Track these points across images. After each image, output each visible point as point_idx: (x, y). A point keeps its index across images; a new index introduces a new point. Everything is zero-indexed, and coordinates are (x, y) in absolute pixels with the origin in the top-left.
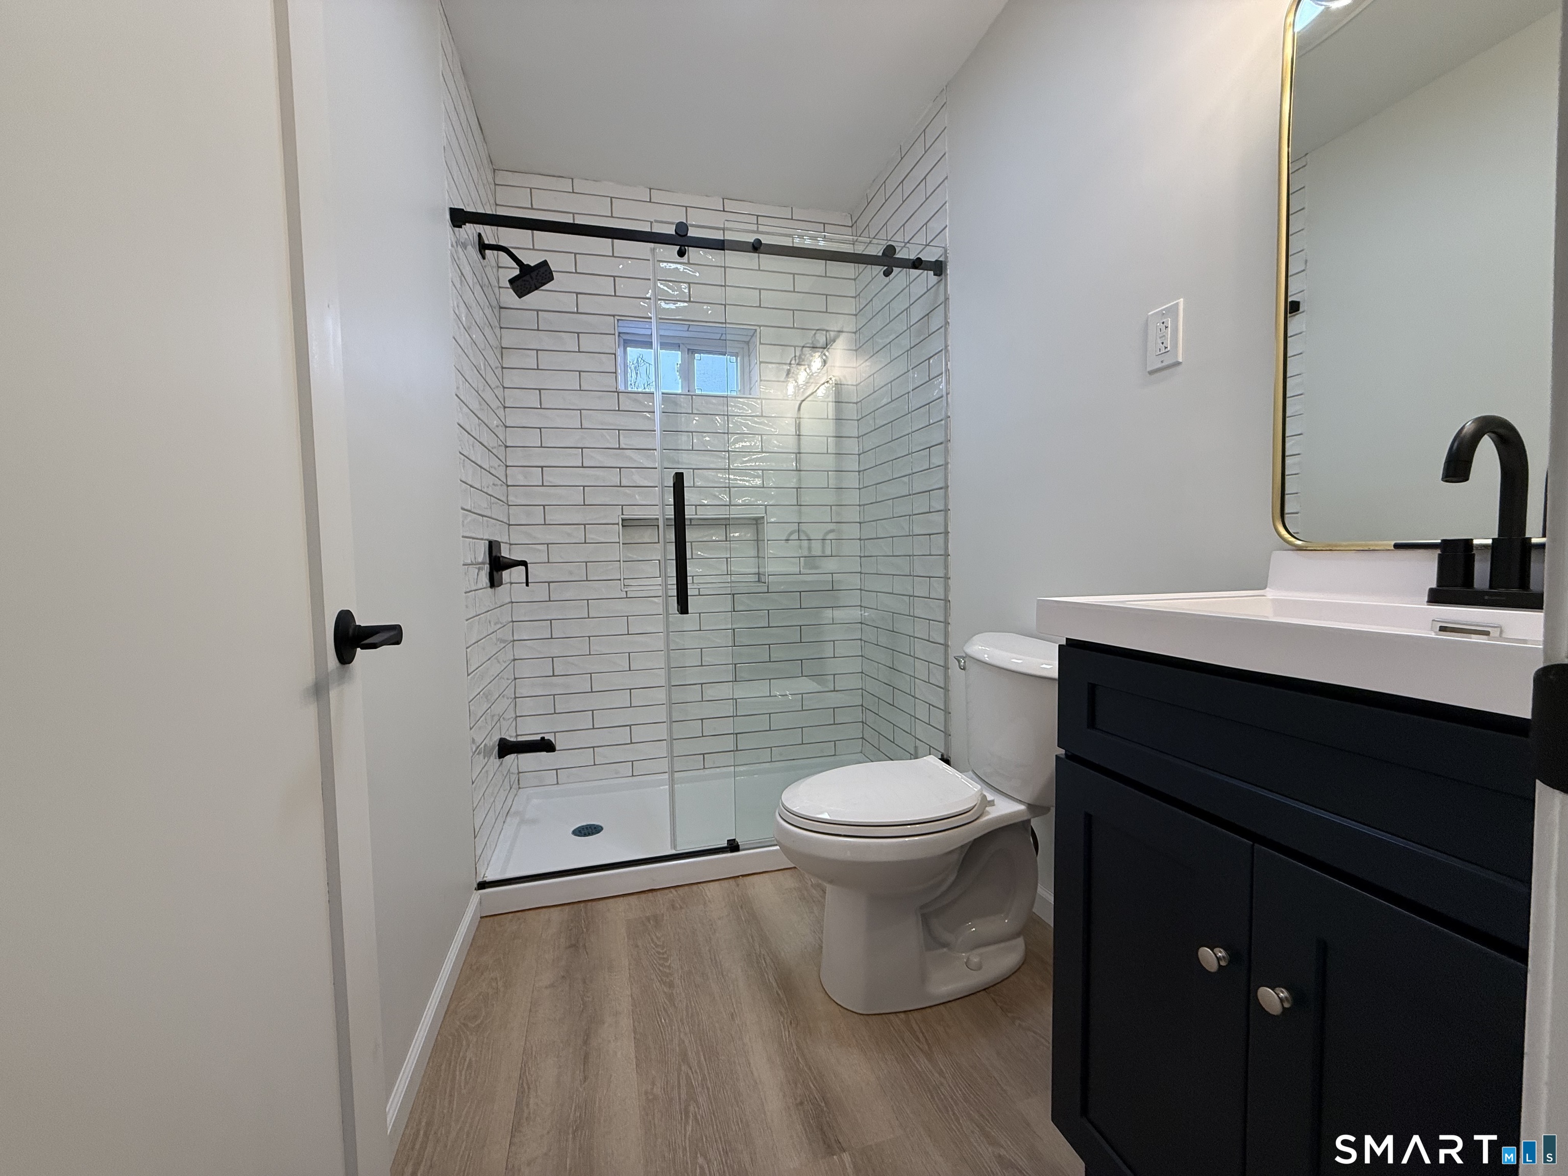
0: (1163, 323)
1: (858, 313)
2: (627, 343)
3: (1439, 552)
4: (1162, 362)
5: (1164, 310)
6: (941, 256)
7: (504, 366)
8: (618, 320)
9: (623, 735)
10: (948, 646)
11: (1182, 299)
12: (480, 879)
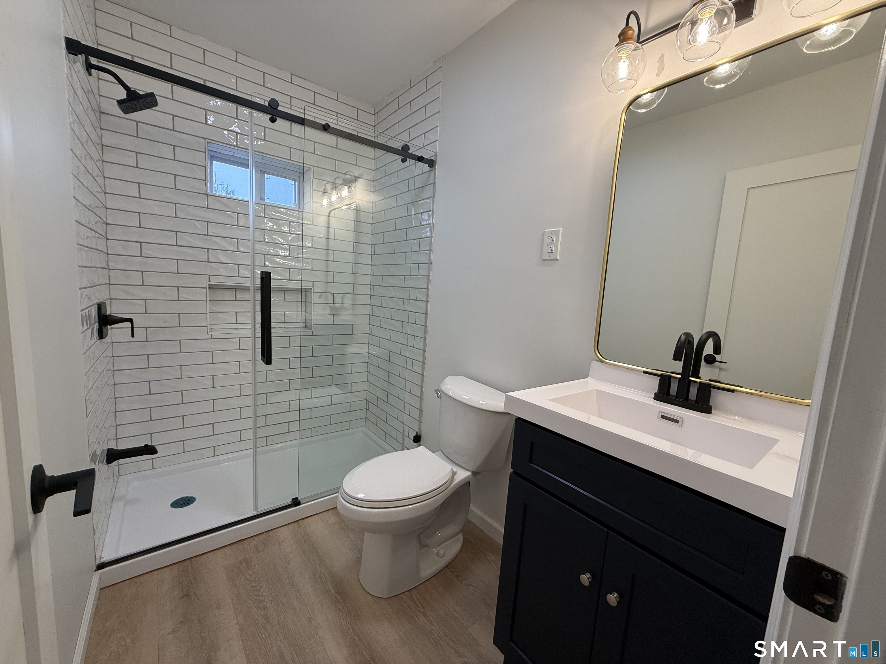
0: (552, 237)
1: (376, 170)
2: (213, 158)
3: (659, 378)
4: (550, 257)
5: (552, 231)
6: (432, 156)
7: (104, 160)
8: (208, 142)
9: (208, 430)
10: (424, 375)
11: (561, 229)
12: (98, 562)
